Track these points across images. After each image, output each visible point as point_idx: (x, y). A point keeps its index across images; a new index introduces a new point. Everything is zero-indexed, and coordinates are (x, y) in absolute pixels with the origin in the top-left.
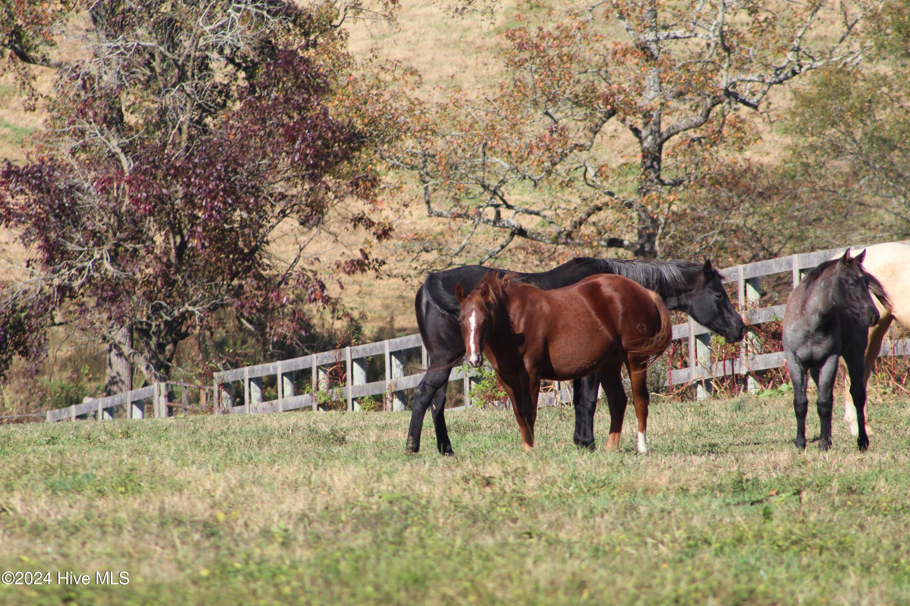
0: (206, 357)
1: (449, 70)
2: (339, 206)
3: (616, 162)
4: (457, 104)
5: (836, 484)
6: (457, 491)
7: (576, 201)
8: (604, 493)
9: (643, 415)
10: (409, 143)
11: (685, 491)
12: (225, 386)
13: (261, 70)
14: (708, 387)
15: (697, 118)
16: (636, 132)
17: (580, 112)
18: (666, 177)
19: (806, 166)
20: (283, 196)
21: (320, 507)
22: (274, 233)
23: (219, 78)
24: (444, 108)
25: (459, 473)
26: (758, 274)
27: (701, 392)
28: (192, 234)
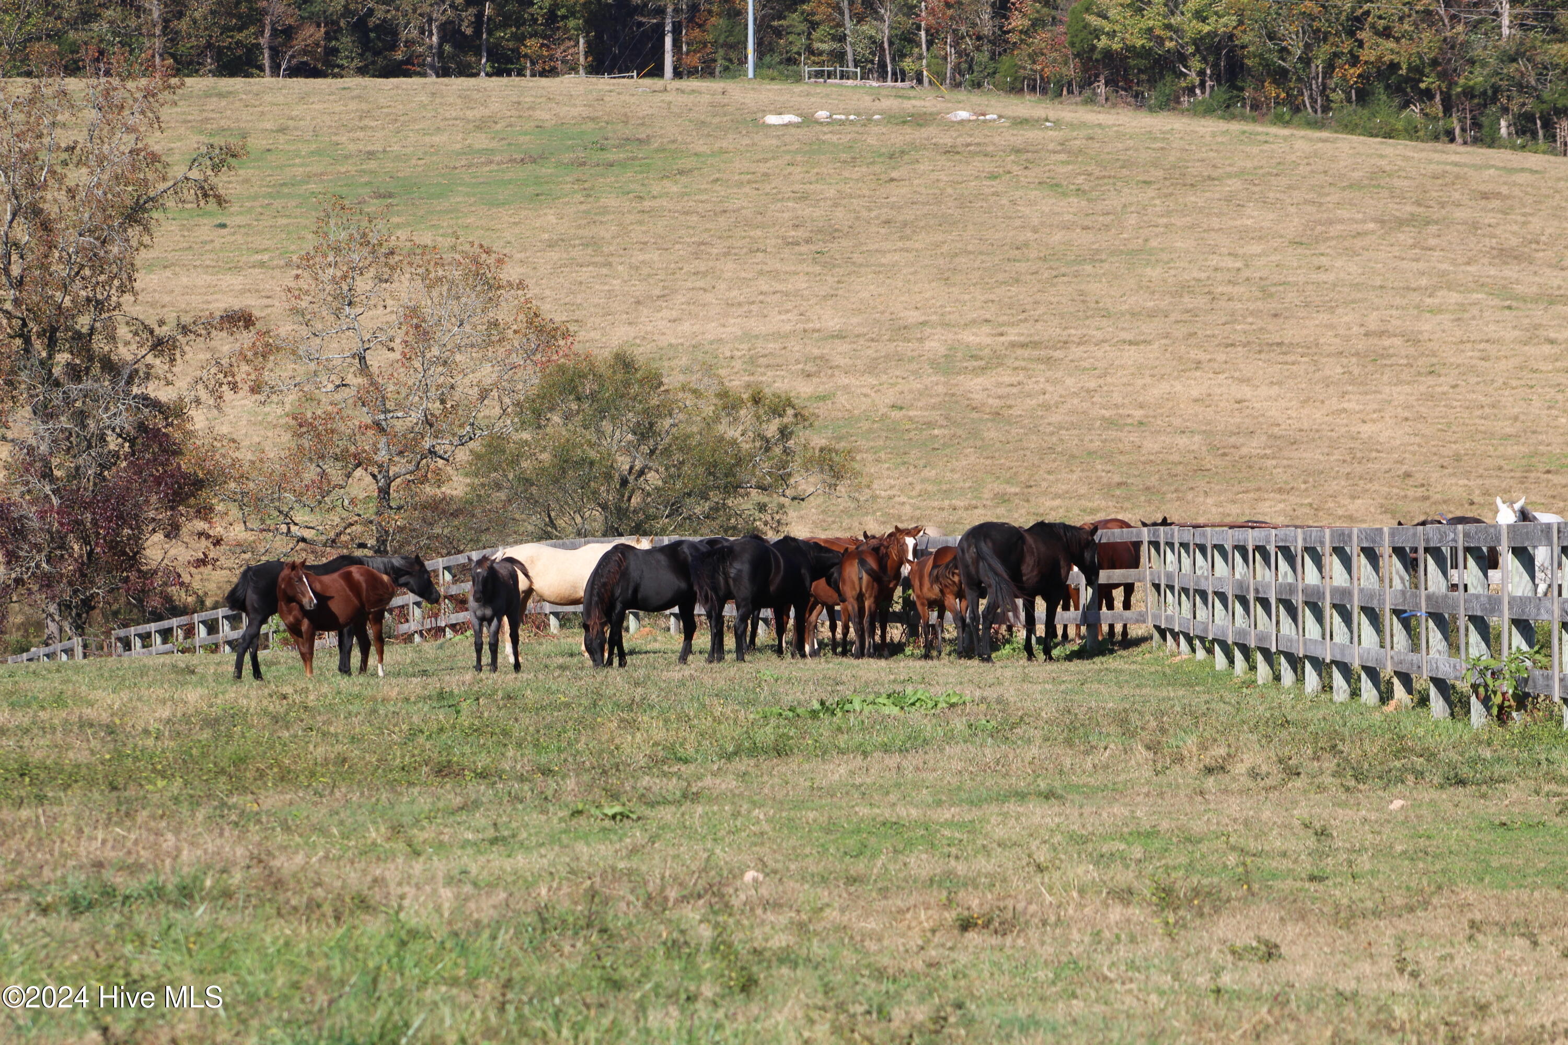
0: (107, 621)
1: (256, 439)
2: (189, 525)
3: (362, 495)
4: (261, 461)
5: (500, 694)
6: (265, 703)
7: (337, 520)
8: (357, 701)
9: (381, 653)
10: (232, 485)
11: (407, 700)
12: (119, 639)
13: (140, 441)
14: (421, 635)
15: (411, 467)
16: (374, 476)
17: (339, 464)
18: (393, 504)
19: (479, 496)
20: (154, 520)
21: (179, 714)
22: (149, 543)
23: (112, 447)
24: (253, 463)
25: (266, 691)
26: (451, 564)
27: (417, 638)
28: (97, 544)
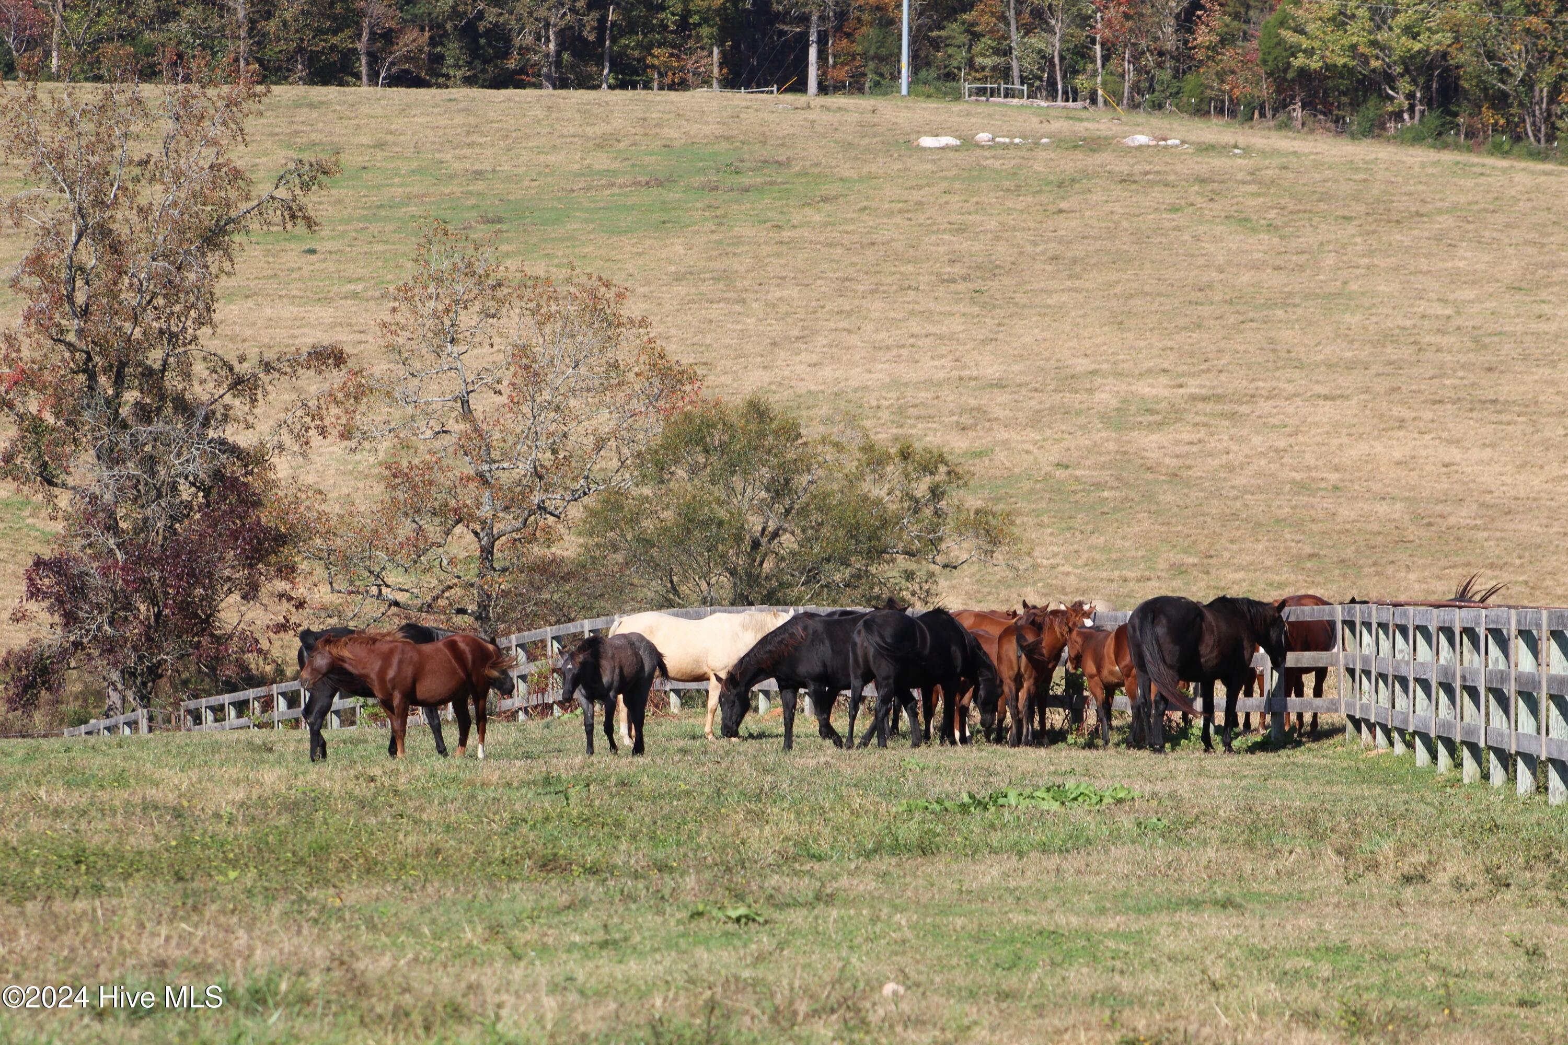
0: (176, 691)
1: (346, 491)
2: (269, 586)
3: (463, 555)
4: (351, 515)
5: (613, 780)
6: (350, 785)
7: (435, 582)
8: (454, 786)
9: (482, 732)
10: (318, 541)
11: (509, 785)
12: (189, 712)
13: (215, 491)
14: (526, 712)
15: (518, 524)
16: (476, 534)
17: (437, 520)
18: (497, 565)
19: (594, 558)
20: (229, 579)
21: (254, 797)
22: (224, 604)
23: (185, 496)
24: (341, 517)
25: (352, 773)
26: (561, 633)
27: (521, 716)
28: (165, 605)
